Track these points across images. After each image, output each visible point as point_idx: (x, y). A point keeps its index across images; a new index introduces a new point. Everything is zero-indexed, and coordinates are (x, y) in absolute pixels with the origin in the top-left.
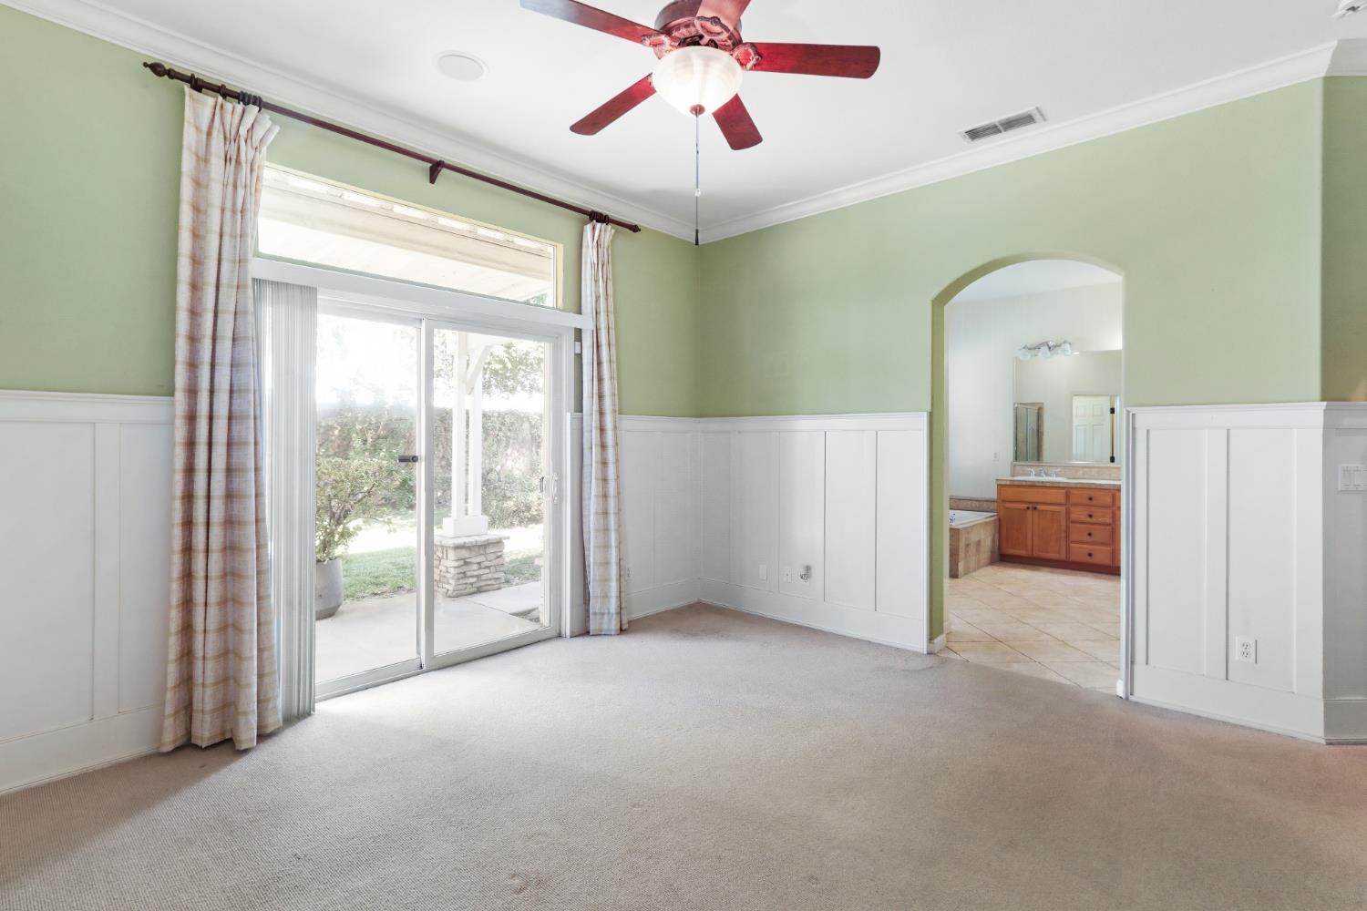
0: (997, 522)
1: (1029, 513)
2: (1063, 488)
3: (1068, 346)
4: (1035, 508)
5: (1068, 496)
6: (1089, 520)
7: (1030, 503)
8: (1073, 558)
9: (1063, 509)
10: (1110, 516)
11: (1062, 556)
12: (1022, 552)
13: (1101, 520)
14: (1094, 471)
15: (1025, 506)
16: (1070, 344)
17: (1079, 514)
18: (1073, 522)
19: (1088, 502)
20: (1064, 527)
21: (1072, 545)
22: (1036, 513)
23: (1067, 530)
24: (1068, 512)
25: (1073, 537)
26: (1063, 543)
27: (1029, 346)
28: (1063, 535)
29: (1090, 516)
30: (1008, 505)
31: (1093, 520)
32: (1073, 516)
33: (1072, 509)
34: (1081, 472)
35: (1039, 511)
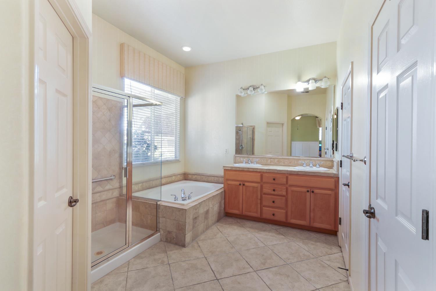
0: (224, 192)
1: (241, 187)
2: (260, 172)
3: (263, 87)
4: (244, 185)
5: (262, 177)
6: (273, 192)
7: (241, 181)
8: (265, 216)
9: (259, 185)
10: (285, 190)
11: (258, 215)
12: (236, 212)
13: (280, 193)
14: (276, 160)
15: (238, 183)
16: (264, 86)
17: (267, 189)
18: (265, 194)
19: (273, 181)
20: (259, 197)
21: (264, 208)
22: (244, 187)
23: (261, 199)
24: (262, 187)
25: (264, 203)
26: (259, 206)
27: (243, 88)
28: (259, 201)
29: (274, 190)
30: (229, 182)
31: (276, 193)
32: (265, 190)
33: (264, 185)
34: (269, 161)
35: (246, 186)
